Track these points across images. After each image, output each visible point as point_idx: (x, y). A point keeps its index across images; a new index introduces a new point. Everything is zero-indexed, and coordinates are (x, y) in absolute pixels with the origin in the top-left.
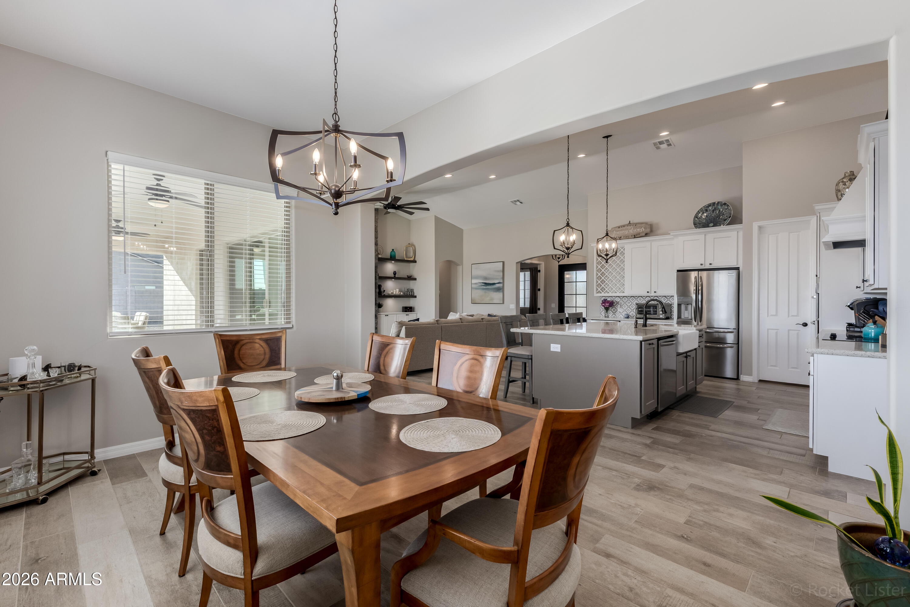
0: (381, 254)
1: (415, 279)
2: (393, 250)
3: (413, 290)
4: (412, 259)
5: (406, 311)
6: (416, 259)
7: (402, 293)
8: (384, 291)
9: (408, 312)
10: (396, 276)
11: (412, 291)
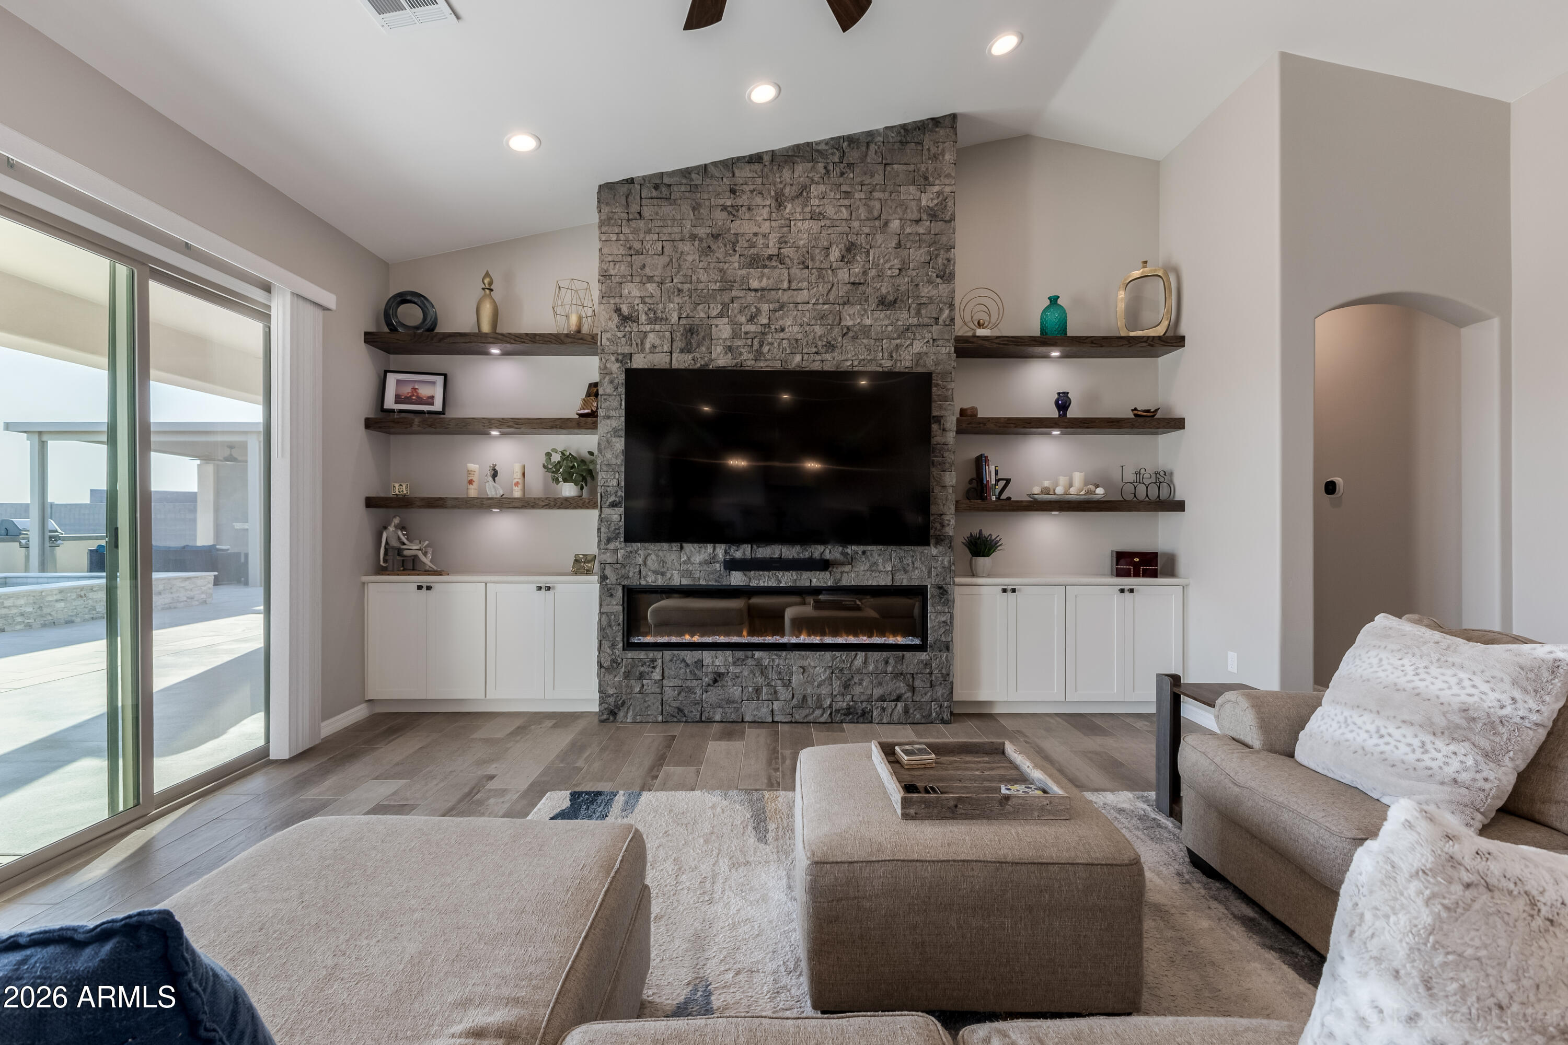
0: (993, 320)
1: (1178, 424)
2: (1054, 300)
3: (1171, 474)
4: (1160, 331)
5: (1119, 573)
6: (1184, 330)
7: (1100, 491)
8: (1008, 481)
9: (1136, 575)
10: (1072, 413)
11: (1163, 478)
